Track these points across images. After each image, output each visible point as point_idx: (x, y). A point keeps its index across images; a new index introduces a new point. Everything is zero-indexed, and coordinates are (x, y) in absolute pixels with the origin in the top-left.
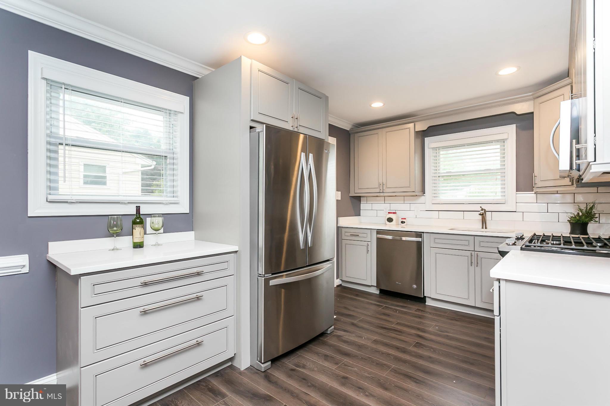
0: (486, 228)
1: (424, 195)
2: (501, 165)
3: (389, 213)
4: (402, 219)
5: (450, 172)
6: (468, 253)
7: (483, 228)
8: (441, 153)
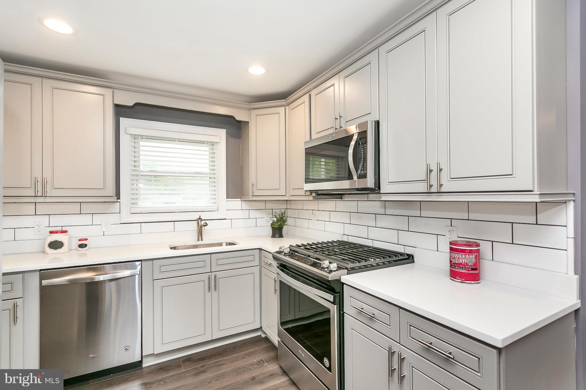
0: (202, 240)
1: (119, 201)
2: (210, 170)
3: (51, 232)
4: (80, 240)
5: (155, 171)
6: (205, 277)
7: (198, 240)
8: (142, 143)
